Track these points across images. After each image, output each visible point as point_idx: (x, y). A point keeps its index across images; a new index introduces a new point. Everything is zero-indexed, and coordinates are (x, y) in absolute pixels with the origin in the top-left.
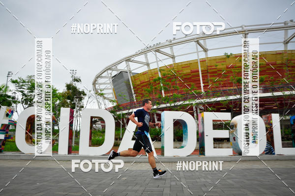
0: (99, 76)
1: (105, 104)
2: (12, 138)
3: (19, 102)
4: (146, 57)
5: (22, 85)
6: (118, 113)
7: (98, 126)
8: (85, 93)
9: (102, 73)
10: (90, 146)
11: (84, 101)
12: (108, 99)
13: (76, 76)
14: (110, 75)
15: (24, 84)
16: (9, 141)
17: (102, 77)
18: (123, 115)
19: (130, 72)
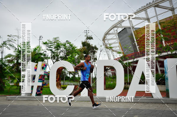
0: (107, 33)
1: (114, 56)
2: (47, 85)
3: (49, 58)
4: (146, 13)
5: (51, 46)
6: (125, 62)
7: (110, 73)
8: (97, 48)
9: (110, 31)
10: (105, 89)
11: (97, 55)
12: (116, 51)
13: (88, 35)
14: (116, 32)
15: (52, 44)
16: (45, 87)
17: (110, 34)
18: (129, 63)
19: (133, 28)
